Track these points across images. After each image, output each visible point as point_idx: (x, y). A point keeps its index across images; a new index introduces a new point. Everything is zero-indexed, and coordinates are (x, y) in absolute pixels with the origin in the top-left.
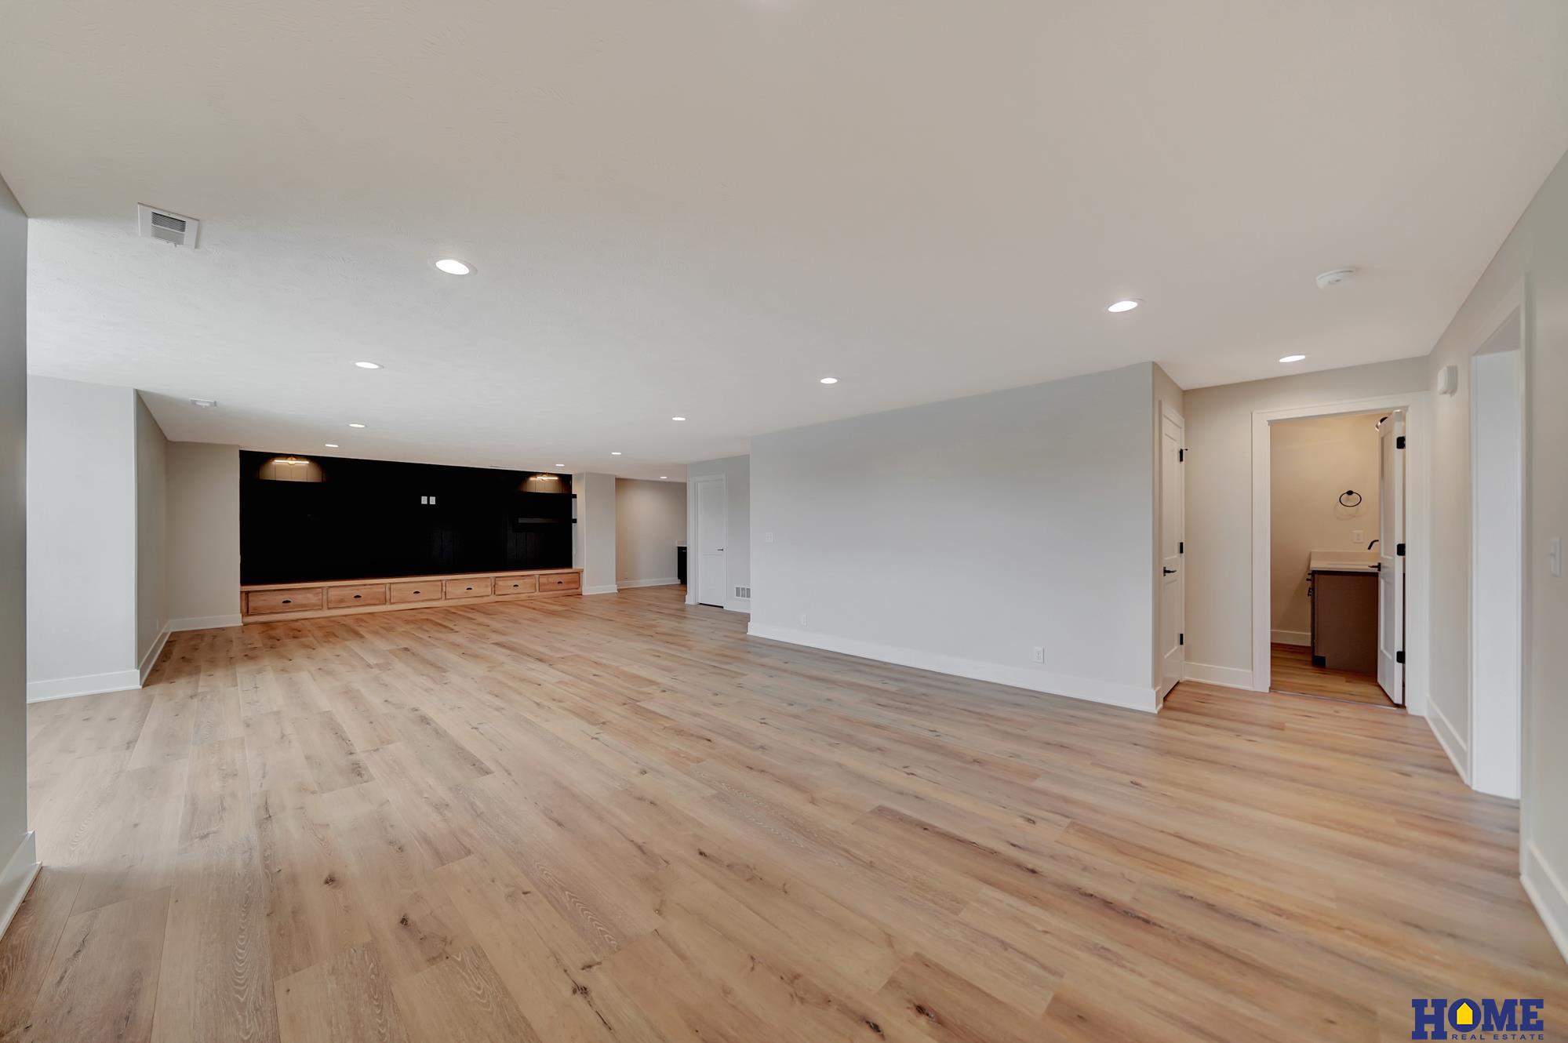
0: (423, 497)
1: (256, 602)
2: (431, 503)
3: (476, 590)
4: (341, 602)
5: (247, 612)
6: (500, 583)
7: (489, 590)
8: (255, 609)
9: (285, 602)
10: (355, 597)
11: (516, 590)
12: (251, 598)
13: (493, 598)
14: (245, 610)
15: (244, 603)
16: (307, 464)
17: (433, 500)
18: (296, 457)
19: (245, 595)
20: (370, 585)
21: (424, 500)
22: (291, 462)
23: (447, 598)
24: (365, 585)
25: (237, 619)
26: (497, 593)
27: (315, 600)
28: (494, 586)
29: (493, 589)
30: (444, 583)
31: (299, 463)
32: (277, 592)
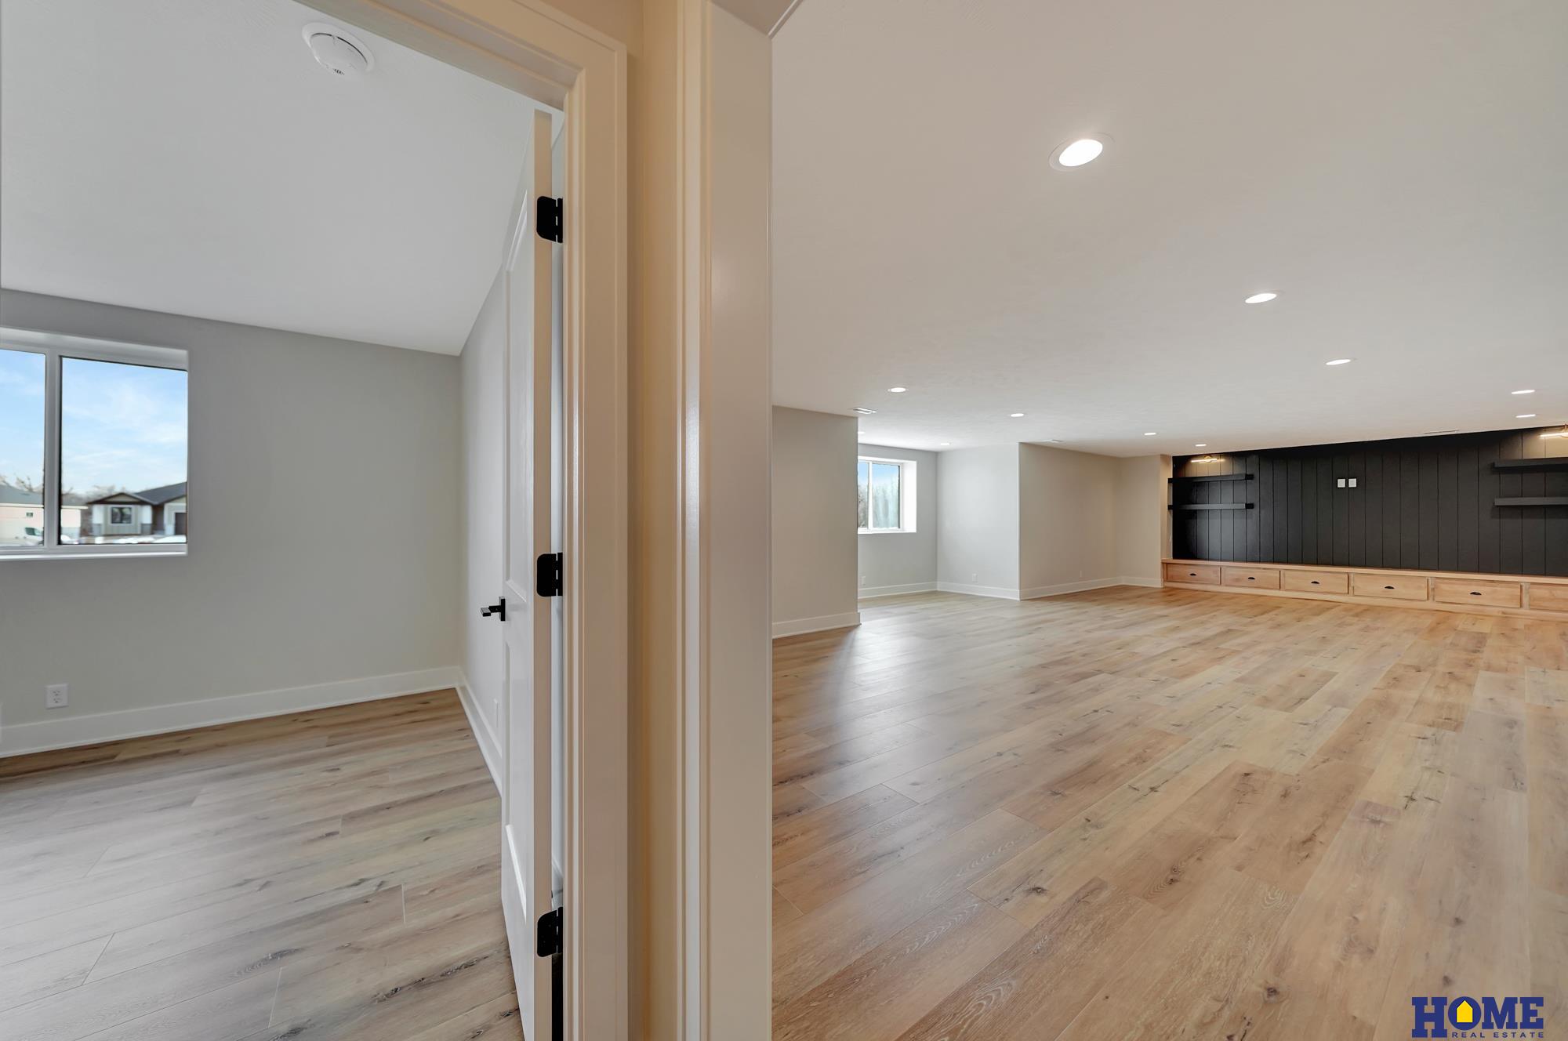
0: (1339, 480)
1: (1175, 571)
2: (1350, 486)
3: (1400, 590)
4: (1237, 581)
5: (1167, 578)
6: (1444, 587)
7: (1423, 594)
8: (1172, 577)
9: (1192, 575)
10: (1250, 578)
11: (1474, 600)
12: (1169, 569)
13: (1429, 605)
14: (1165, 577)
15: (1165, 571)
16: (1222, 460)
17: (1353, 483)
18: (1210, 455)
19: (1166, 565)
20: (1264, 569)
21: (1341, 483)
22: (1207, 460)
23: (1356, 593)
24: (1259, 568)
25: (1156, 582)
26: (1436, 599)
27: (1214, 577)
28: (1433, 589)
29: (1431, 593)
30: (1352, 576)
31: (1215, 460)
32: (1187, 566)
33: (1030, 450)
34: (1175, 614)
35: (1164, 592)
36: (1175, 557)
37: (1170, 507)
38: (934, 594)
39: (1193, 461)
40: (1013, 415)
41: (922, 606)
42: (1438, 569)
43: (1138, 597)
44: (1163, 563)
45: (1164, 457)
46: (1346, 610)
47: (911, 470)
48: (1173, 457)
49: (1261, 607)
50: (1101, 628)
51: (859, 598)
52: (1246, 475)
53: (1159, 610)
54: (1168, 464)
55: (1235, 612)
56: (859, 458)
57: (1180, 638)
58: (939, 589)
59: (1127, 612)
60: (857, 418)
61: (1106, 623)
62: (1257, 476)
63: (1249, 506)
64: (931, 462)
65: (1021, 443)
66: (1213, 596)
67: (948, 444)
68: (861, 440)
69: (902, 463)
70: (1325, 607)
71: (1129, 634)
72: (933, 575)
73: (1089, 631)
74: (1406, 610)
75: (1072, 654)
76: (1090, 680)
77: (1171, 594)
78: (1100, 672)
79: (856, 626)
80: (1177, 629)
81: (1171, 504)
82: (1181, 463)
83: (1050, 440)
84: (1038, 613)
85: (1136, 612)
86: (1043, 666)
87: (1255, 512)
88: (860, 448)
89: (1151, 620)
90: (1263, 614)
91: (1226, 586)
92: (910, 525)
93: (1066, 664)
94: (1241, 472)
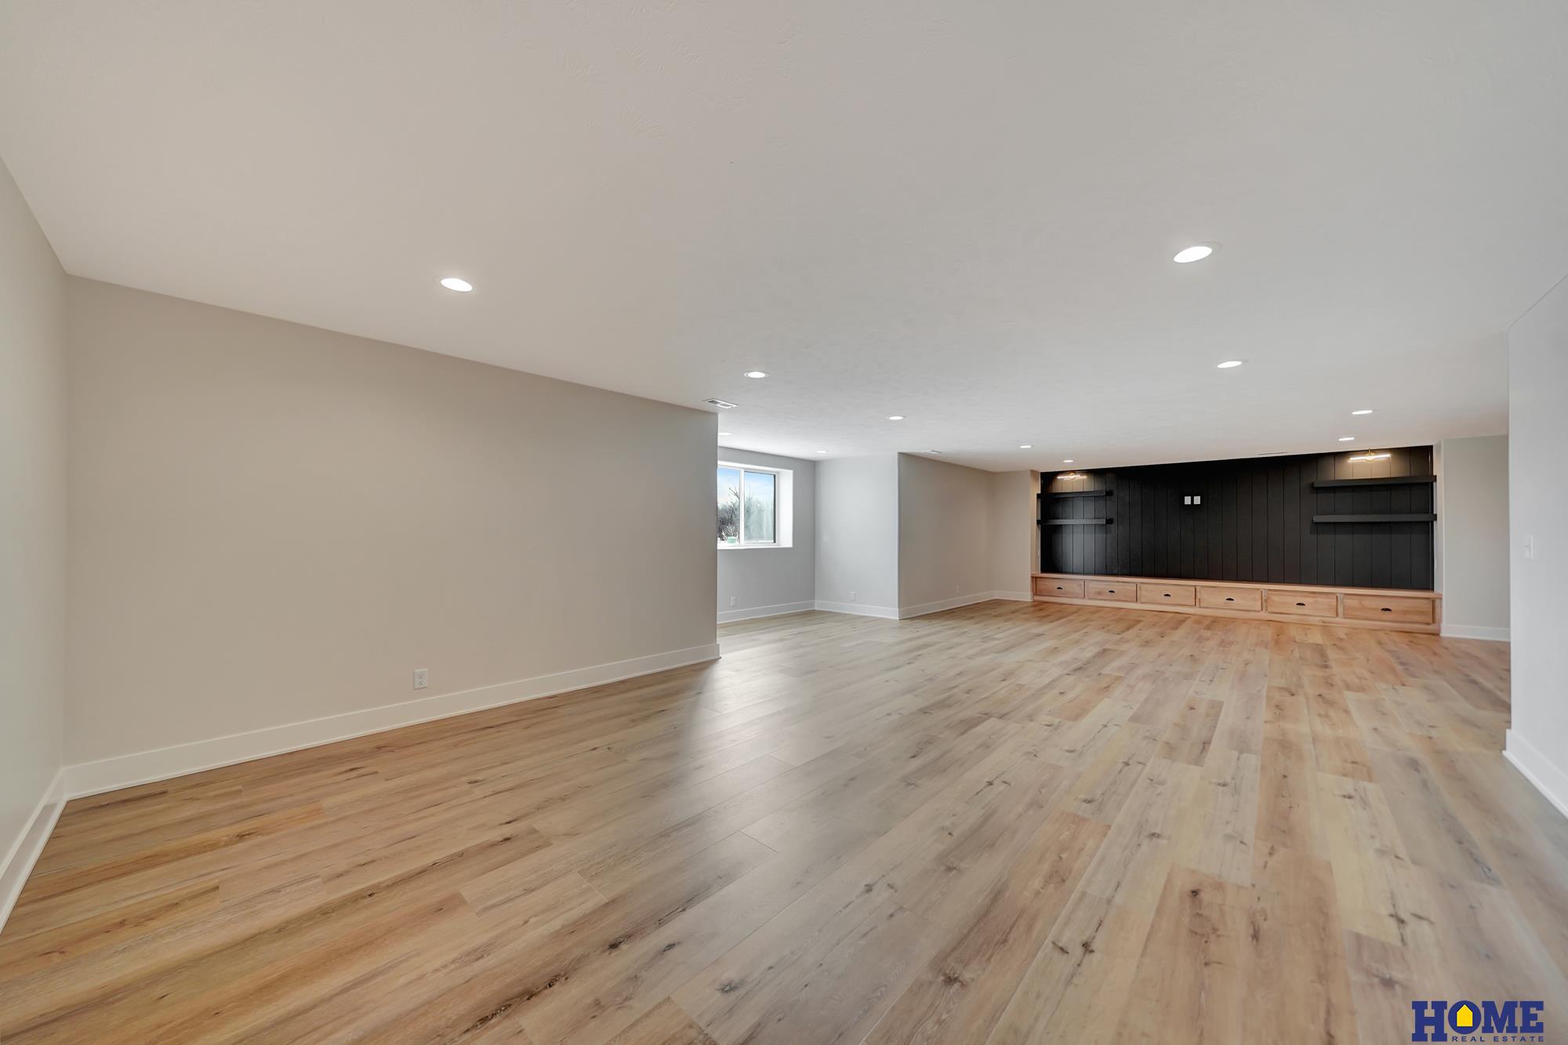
0: (1186, 498)
1: (1043, 584)
2: (1195, 503)
3: (1238, 601)
4: (1099, 594)
5: (1036, 591)
6: (1276, 598)
7: (1258, 605)
8: (1041, 590)
9: (1058, 588)
10: (1110, 592)
11: (1300, 610)
12: (1038, 583)
13: (1264, 615)
14: (1035, 590)
15: (1034, 585)
16: (1085, 477)
17: (1197, 500)
18: (1074, 472)
19: (1035, 579)
20: (1123, 582)
21: (1188, 500)
22: (1072, 477)
23: (1202, 606)
24: (1118, 582)
25: (1027, 596)
26: (1269, 610)
27: (1078, 590)
28: (1266, 601)
29: (1264, 604)
30: (1198, 588)
31: (1078, 477)
32: (1054, 580)
33: (910, 462)
34: (1050, 633)
35: (1035, 606)
36: (1043, 570)
37: (1038, 522)
38: (810, 615)
39: (1059, 477)
40: (891, 418)
41: (795, 631)
42: (1267, 581)
43: (1013, 613)
44: (1032, 577)
45: (1033, 472)
46: (1198, 622)
47: (787, 479)
48: (1042, 473)
49: (1127, 622)
50: (982, 653)
51: (718, 623)
52: (1107, 492)
53: (1035, 628)
54: (1037, 480)
55: (1103, 628)
56: (719, 463)
57: (1061, 663)
58: (816, 608)
59: (1004, 631)
60: (716, 414)
61: (985, 646)
62: (1115, 493)
63: (1109, 521)
64: (809, 472)
65: (900, 453)
66: (1080, 609)
67: (824, 452)
68: (721, 442)
69: (778, 472)
70: (1179, 620)
71: (1011, 660)
72: (811, 594)
73: (970, 658)
74: (1245, 621)
75: (956, 690)
76: (979, 729)
77: (1041, 608)
78: (987, 716)
79: (715, 661)
80: (1055, 651)
81: (1040, 519)
82: (1048, 478)
83: (929, 451)
84: (918, 634)
85: (1012, 631)
86: (925, 711)
87: (1113, 527)
88: (719, 451)
89: (1030, 639)
90: (1128, 629)
91: (1090, 599)
92: (786, 540)
93: (950, 706)
94: (1100, 489)
